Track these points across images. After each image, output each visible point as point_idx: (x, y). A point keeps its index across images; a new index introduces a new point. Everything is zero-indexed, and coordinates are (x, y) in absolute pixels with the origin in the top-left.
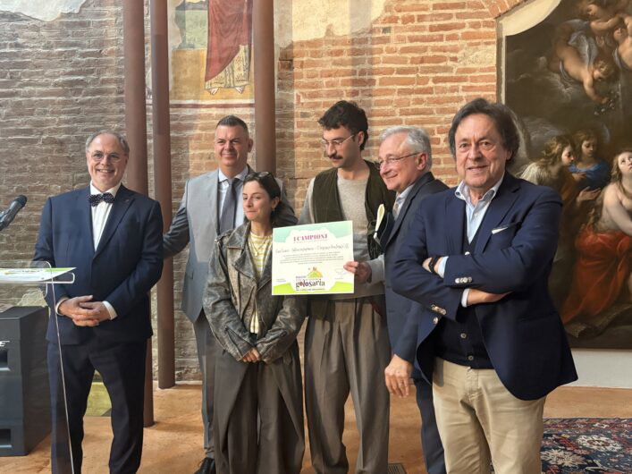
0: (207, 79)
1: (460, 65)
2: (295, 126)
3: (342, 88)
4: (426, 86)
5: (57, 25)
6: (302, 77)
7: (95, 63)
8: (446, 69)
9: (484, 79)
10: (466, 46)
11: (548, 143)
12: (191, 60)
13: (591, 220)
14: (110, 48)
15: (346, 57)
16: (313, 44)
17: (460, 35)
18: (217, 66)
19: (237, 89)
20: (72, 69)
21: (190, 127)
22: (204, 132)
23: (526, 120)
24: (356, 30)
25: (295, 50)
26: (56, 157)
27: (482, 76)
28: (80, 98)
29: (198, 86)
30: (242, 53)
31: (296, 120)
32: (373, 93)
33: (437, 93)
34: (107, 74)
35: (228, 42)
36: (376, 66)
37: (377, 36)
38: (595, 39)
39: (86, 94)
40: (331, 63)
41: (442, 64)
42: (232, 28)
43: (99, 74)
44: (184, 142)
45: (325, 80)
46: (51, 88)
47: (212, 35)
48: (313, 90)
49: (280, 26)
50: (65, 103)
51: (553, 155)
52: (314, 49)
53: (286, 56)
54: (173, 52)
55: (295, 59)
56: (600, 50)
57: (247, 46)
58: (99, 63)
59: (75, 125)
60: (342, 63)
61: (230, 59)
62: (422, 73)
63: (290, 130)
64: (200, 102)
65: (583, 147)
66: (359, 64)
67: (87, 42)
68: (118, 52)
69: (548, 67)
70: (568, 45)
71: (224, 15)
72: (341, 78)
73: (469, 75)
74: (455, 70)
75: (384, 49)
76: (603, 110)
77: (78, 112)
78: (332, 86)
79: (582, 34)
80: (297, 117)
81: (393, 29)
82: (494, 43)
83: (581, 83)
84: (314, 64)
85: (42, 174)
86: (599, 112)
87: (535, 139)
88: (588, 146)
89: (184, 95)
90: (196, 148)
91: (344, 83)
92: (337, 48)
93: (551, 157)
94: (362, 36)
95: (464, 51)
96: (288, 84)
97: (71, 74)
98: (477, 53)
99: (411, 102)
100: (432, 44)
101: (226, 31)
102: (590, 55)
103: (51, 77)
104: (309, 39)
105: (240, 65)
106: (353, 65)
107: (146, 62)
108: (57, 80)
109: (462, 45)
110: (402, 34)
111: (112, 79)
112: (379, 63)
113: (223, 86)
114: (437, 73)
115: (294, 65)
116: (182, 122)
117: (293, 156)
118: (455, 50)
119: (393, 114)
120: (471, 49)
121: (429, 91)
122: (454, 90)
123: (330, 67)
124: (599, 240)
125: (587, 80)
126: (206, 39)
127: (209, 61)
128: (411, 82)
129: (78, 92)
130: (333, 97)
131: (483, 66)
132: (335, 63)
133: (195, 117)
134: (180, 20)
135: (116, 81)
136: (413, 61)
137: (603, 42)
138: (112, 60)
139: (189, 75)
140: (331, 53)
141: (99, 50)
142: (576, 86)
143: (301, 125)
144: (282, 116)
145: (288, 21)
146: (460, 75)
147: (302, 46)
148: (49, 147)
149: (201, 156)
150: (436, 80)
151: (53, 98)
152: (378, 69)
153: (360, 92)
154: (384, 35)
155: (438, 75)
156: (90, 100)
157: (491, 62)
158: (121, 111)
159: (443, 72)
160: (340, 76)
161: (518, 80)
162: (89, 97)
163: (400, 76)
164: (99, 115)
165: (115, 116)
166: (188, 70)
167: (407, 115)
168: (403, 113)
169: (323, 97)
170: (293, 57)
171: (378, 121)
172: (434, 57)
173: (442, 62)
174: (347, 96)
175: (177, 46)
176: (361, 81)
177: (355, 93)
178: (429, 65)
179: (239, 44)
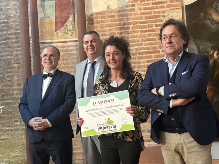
0: (56, 31)
1: (166, 19)
3: (116, 31)
4: (152, 28)
6: (98, 28)
8: (161, 21)
10: (168, 10)
11: (207, 50)
12: (48, 23)
14: (12, 20)
15: (116, 18)
16: (102, 13)
17: (165, 6)
18: (60, 25)
19: (69, 34)
23: (197, 40)
24: (120, 6)
25: (94, 16)
29: (52, 34)
30: (71, 18)
32: (129, 33)
33: (157, 31)
34: (11, 31)
35: (64, 14)
36: (130, 21)
37: (129, 8)
40: (110, 21)
41: (158, 19)
42: (66, 8)
43: (7, 31)
45: (108, 28)
47: (57, 12)
48: (103, 33)
49: (87, 6)
51: (210, 54)
52: (102, 15)
53: (90, 19)
54: (40, 20)
55: (94, 20)
57: (73, 16)
58: (7, 26)
60: (115, 21)
61: (66, 21)
62: (150, 23)
64: (53, 41)
66: (122, 21)
67: (2, 18)
68: (16, 21)
69: (204, 17)
70: (212, 8)
71: (62, 3)
72: (115, 27)
74: (164, 21)
75: (133, 13)
78: (111, 30)
81: (136, 5)
82: (180, 8)
84: (102, 22)
87: (202, 48)
89: (45, 38)
91: (116, 29)
92: (112, 14)
93: (209, 56)
94: (123, 9)
95: (168, 12)
98: (173, 13)
99: (146, 36)
100: (153, 10)
101: (63, 10)
104: (100, 11)
105: (70, 24)
106: (120, 21)
110: (140, 7)
111: (13, 33)
112: (131, 20)
113: (63, 33)
114: (156, 22)
115: (94, 23)
118: (164, 12)
119: (138, 41)
120: (171, 12)
121: (154, 30)
123: (110, 23)
126: (54, 14)
127: (56, 23)
128: (145, 27)
131: (176, 18)
132: (112, 21)
134: (43, 6)
135: (15, 34)
136: (146, 18)
138: (13, 25)
139: (47, 29)
140: (110, 17)
141: (7, 21)
142: (218, 25)
145: (90, 4)
147: (97, 14)
150: (156, 26)
152: (131, 22)
153: (123, 33)
154: (132, 8)
155: (157, 23)
156: (3, 42)
157: (180, 16)
158: (18, 47)
159: (159, 22)
160: (114, 26)
161: (192, 23)
162: (3, 41)
163: (140, 25)
164: (8, 49)
165: (15, 49)
166: (47, 27)
167: (145, 41)
168: (143, 40)
169: (107, 36)
170: (93, 19)
171: (133, 45)
172: (155, 16)
173: (158, 18)
174: (118, 35)
175: (42, 17)
176: (124, 28)
177: (121, 33)
178: (153, 19)
179: (69, 15)
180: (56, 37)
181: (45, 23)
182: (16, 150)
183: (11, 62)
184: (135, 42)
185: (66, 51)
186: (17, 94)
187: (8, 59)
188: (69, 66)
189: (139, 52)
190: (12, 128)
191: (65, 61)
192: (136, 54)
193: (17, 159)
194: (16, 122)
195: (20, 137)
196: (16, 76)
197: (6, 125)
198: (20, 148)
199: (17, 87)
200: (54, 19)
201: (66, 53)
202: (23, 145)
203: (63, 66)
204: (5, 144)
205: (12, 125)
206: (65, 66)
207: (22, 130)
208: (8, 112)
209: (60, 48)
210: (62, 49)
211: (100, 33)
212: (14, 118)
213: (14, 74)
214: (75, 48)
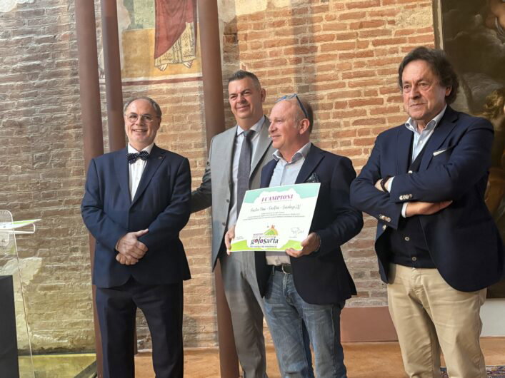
0: (156, 56)
1: (398, 28)
3: (285, 57)
4: (367, 49)
5: (14, 16)
6: (246, 49)
7: (51, 49)
8: (385, 32)
9: (422, 39)
10: (403, 9)
12: (140, 39)
14: (63, 34)
15: (287, 27)
16: (254, 17)
18: (165, 43)
19: (186, 64)
20: (28, 55)
23: (466, 76)
25: (239, 24)
26: (17, 138)
27: (419, 37)
28: (37, 82)
29: (148, 63)
30: (188, 30)
32: (315, 60)
33: (378, 56)
34: (62, 57)
35: (174, 20)
36: (317, 34)
37: (316, 5)
39: (42, 78)
40: (273, 34)
41: (380, 28)
42: (178, 6)
43: (53, 58)
45: (268, 50)
46: (9, 74)
47: (159, 15)
48: (258, 60)
49: (223, 2)
50: (22, 87)
53: (230, 30)
54: (122, 33)
55: (240, 33)
57: (193, 23)
58: (53, 47)
59: (33, 107)
60: (284, 33)
62: (360, 37)
64: (150, 79)
66: (300, 33)
67: (42, 29)
68: (71, 37)
69: (484, 24)
72: (284, 48)
73: (408, 36)
74: (393, 32)
75: (324, 17)
77: (36, 95)
78: (276, 55)
82: (429, 4)
84: (257, 36)
85: (4, 156)
87: (476, 94)
89: (135, 73)
91: (287, 52)
92: (279, 19)
93: (493, 110)
94: (302, 6)
95: (401, 14)
96: (233, 56)
97: (28, 59)
98: (413, 15)
99: (353, 66)
100: (370, 9)
101: (173, 11)
103: (8, 63)
104: (252, 12)
105: (186, 42)
106: (294, 34)
107: (98, 44)
108: (15, 66)
109: (399, 9)
110: (341, 2)
111: (66, 62)
112: (319, 31)
113: (171, 62)
114: (376, 36)
115: (238, 39)
118: (393, 13)
119: (335, 78)
120: (407, 12)
121: (369, 54)
122: (394, 51)
123: (273, 38)
126: (153, 20)
127: (157, 40)
128: (351, 46)
129: (35, 76)
130: (277, 65)
131: (420, 27)
132: (277, 34)
134: (128, 3)
135: (70, 64)
136: (352, 27)
138: (65, 44)
139: (139, 53)
140: (273, 25)
141: (53, 36)
146: (398, 37)
147: (245, 19)
148: (9, 130)
150: (376, 43)
151: (12, 83)
152: (320, 36)
153: (303, 60)
154: (323, 4)
155: (378, 38)
156: (46, 83)
157: (428, 23)
158: (76, 92)
159: (382, 35)
160: (283, 46)
161: (455, 38)
162: (45, 80)
163: (341, 41)
164: (55, 97)
165: (70, 97)
166: (138, 49)
167: (349, 78)
168: (345, 76)
169: (267, 66)
170: (237, 31)
171: (322, 86)
172: (373, 22)
173: (380, 25)
174: (291, 64)
175: (127, 27)
176: (304, 49)
177: (298, 61)
178: (368, 29)
179: (185, 21)
181: (135, 40)
182: (75, 312)
183: (62, 124)
184: (328, 80)
185: (178, 102)
186: (77, 193)
187: (57, 118)
188: (184, 132)
189: (337, 103)
190: (66, 265)
191: (176, 123)
192: (330, 106)
193: (77, 330)
194: (75, 251)
195: (83, 283)
196: (73, 155)
197: (54, 257)
198: (82, 307)
199: (75, 178)
200: (152, 31)
201: (179, 104)
202: (89, 299)
203: (172, 133)
204: (51, 299)
205: (66, 259)
206: (176, 133)
207: (86, 268)
208: (58, 230)
209: (165, 96)
210: (168, 97)
211: (252, 62)
212: (70, 243)
213: (70, 149)
214: (198, 94)
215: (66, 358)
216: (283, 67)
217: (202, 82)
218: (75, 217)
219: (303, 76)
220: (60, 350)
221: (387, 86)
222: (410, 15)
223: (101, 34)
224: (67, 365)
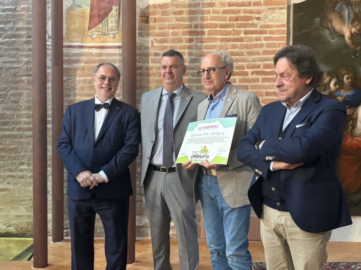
0: (90, 28)
1: (262, 23)
2: (150, 62)
3: (183, 37)
4: (239, 36)
6: (155, 29)
7: (12, 16)
8: (253, 25)
9: (278, 32)
10: (266, 10)
12: (78, 15)
13: (350, 128)
14: (22, 6)
15: (185, 16)
16: (161, 6)
17: (262, 2)
18: (96, 20)
19: (110, 35)
21: (77, 61)
22: (87, 65)
25: (151, 10)
27: (276, 30)
29: (83, 33)
30: (114, 11)
31: (151, 58)
32: (203, 41)
33: (246, 41)
34: (20, 24)
35: (105, 4)
36: (205, 22)
37: (206, 2)
38: (352, 7)
39: (5, 38)
40: (174, 20)
41: (250, 22)
43: (14, 23)
44: (73, 71)
45: (171, 31)
48: (162, 38)
51: (325, 83)
52: (163, 10)
53: (144, 14)
54: (66, 9)
55: (150, 17)
56: (356, 15)
57: (117, 7)
58: (14, 16)
60: (182, 20)
61: (106, 15)
62: (236, 27)
63: (146, 65)
64: (84, 45)
65: (345, 79)
66: (194, 21)
68: (28, 9)
69: (321, 24)
70: (334, 11)
72: (182, 30)
73: (268, 29)
74: (259, 26)
75: (211, 11)
76: (357, 55)
78: (176, 35)
79: (343, 4)
80: (152, 55)
82: (285, 8)
83: (343, 36)
84: (163, 20)
86: (355, 55)
88: (348, 79)
89: (73, 39)
90: (81, 76)
91: (184, 34)
92: (179, 9)
93: (323, 85)
94: (196, 1)
95: (265, 13)
96: (145, 33)
98: (273, 15)
99: (229, 47)
100: (243, 8)
102: (349, 18)
104: (160, 3)
105: (112, 19)
106: (190, 21)
107: (47, 16)
109: (264, 9)
111: (23, 28)
112: (207, 20)
113: (100, 33)
114: (246, 27)
115: (150, 21)
116: (72, 58)
117: (148, 82)
118: (259, 12)
120: (270, 12)
121: (241, 40)
122: (258, 39)
123: (174, 22)
124: (355, 141)
125: (347, 34)
127: (91, 17)
128: (229, 33)
130: (176, 42)
131: (277, 23)
132: (178, 20)
133: (80, 55)
135: (27, 29)
136: (231, 19)
137: (358, 10)
138: (23, 14)
139: (77, 25)
140: (175, 13)
141: (14, 7)
142: (340, 38)
143: (154, 61)
144: (141, 55)
146: (262, 29)
147: (155, 7)
149: (85, 81)
150: (246, 33)
152: (207, 24)
153: (194, 39)
154: (211, 1)
155: (248, 29)
157: (283, 21)
158: (30, 50)
159: (251, 27)
160: (181, 28)
161: (301, 33)
162: (7, 40)
163: (222, 29)
164: (15, 52)
165: (25, 53)
166: (76, 22)
169: (169, 42)
170: (149, 15)
172: (245, 17)
173: (250, 20)
174: (186, 42)
175: (69, 6)
176: (195, 33)
177: (191, 40)
178: (241, 22)
179: (112, 5)
180: (89, 39)
181: (75, 15)
182: (20, 208)
183: (18, 72)
186: (25, 123)
187: (14, 68)
190: (15, 174)
193: (20, 220)
194: (22, 165)
195: (27, 188)
196: (24, 95)
197: (7, 168)
198: (25, 205)
199: (25, 112)
200: (87, 10)
202: (31, 199)
204: (3, 197)
205: (15, 170)
207: (30, 177)
208: (10, 149)
209: (94, 57)
210: (97, 58)
211: (158, 38)
212: (19, 159)
213: (23, 91)
214: (118, 58)
215: (11, 241)
216: (180, 44)
217: (121, 50)
218: (23, 140)
219: (194, 51)
220: (8, 235)
221: (252, 63)
222: (271, 14)
223: (50, 9)
224: (12, 245)
